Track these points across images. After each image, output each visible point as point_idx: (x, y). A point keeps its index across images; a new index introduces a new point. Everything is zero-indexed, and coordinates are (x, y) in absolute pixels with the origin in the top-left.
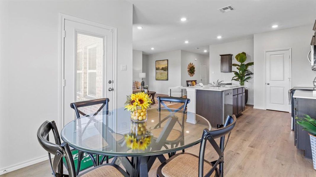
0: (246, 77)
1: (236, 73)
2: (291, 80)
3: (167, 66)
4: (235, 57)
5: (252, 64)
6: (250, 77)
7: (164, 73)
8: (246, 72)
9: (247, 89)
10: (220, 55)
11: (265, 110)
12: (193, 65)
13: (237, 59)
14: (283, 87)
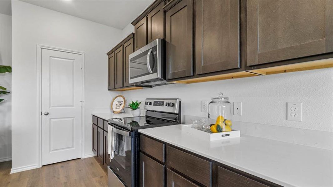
2: (84, 104)
14: (73, 117)
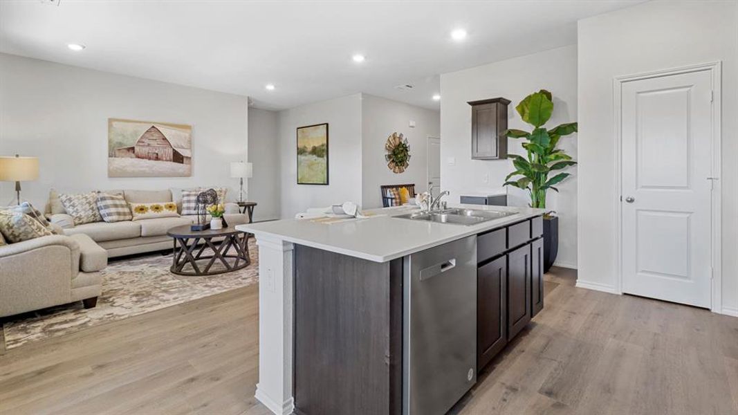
0: (551, 175)
1: (520, 162)
2: (718, 184)
3: (325, 142)
4: (517, 108)
5: (573, 127)
6: (564, 175)
7: (318, 163)
8: (552, 156)
9: (555, 215)
10: (470, 103)
11: (618, 295)
12: (404, 138)
13: (522, 114)
14: (688, 213)
